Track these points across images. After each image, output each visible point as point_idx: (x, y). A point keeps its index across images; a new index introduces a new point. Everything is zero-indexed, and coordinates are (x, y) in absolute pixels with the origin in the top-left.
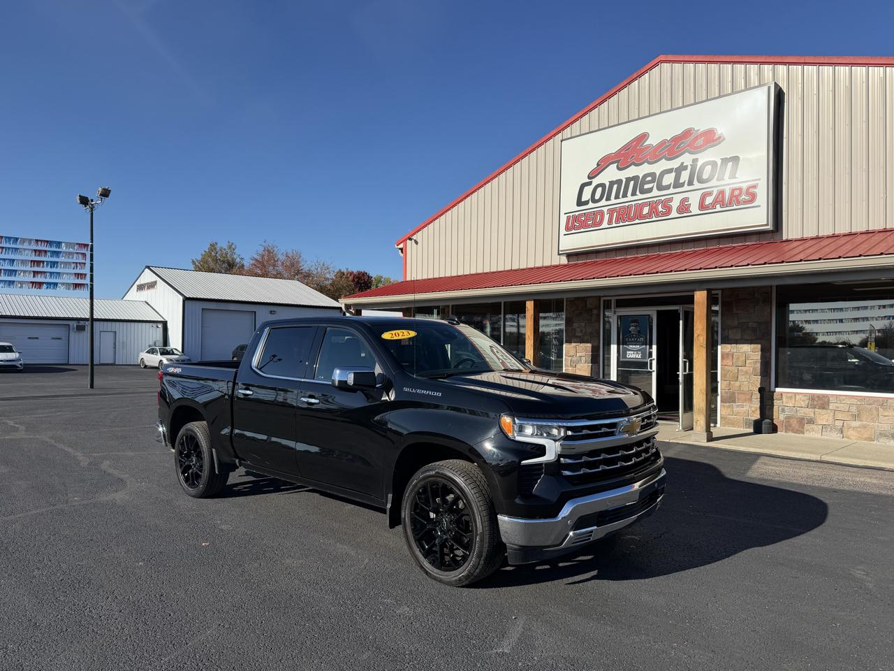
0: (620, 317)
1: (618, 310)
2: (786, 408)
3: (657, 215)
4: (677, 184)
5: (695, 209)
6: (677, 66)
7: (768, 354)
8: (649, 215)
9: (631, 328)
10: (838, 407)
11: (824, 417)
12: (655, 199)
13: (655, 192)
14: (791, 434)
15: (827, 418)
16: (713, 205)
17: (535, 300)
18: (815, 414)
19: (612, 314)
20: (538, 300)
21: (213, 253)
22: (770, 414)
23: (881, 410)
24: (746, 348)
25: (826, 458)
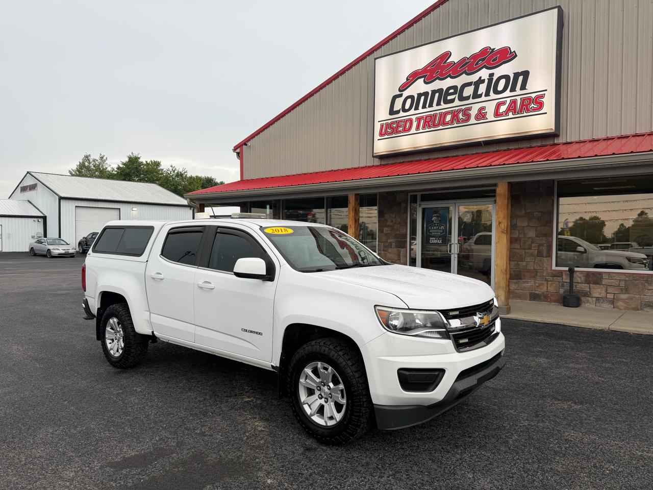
0: (424, 210)
1: (422, 203)
2: (565, 283)
3: (458, 122)
4: (476, 95)
5: (490, 116)
7: (551, 238)
8: (452, 122)
9: (434, 218)
10: (609, 283)
11: (598, 291)
12: (457, 108)
13: (457, 103)
16: (506, 113)
17: (355, 194)
18: (590, 288)
19: (418, 207)
20: (358, 194)
21: (87, 164)
22: (552, 289)
23: (646, 285)
24: (532, 234)
25: (613, 327)
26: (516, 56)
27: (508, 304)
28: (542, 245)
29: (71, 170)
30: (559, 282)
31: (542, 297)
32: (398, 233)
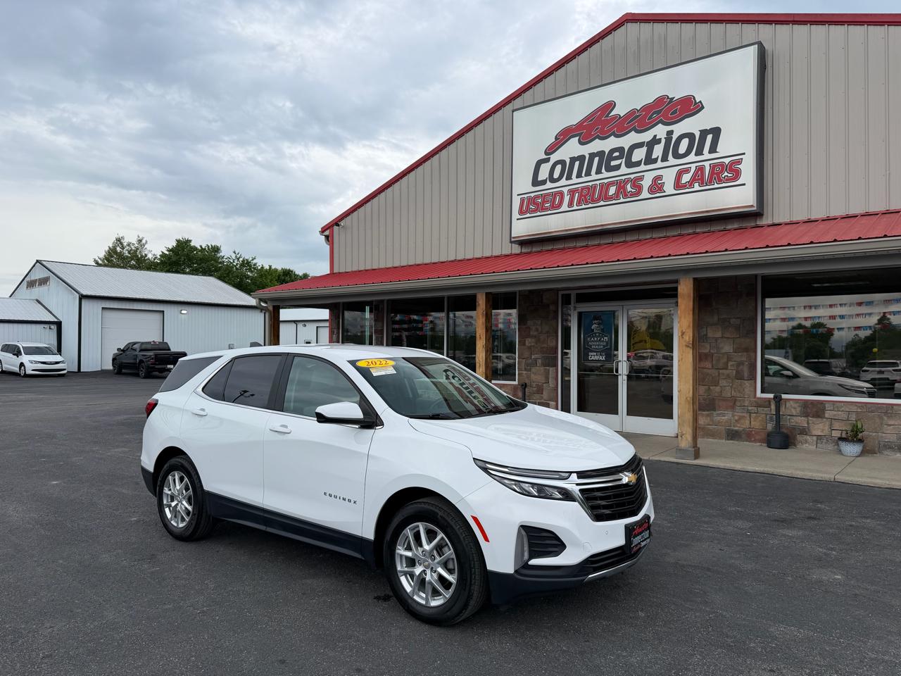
0: (580, 315)
1: (578, 305)
3: (625, 196)
4: (649, 160)
5: (669, 188)
7: (752, 354)
8: (617, 196)
9: (594, 325)
10: (835, 415)
11: (819, 428)
12: (623, 178)
13: (624, 170)
15: (821, 427)
16: (691, 183)
17: (486, 293)
18: (808, 423)
19: (572, 310)
20: (490, 293)
21: (119, 249)
22: (756, 424)
23: (885, 418)
24: (727, 348)
25: (841, 478)
26: (703, 107)
27: (696, 444)
28: (740, 364)
29: (97, 259)
30: (766, 414)
31: (743, 436)
32: (545, 346)
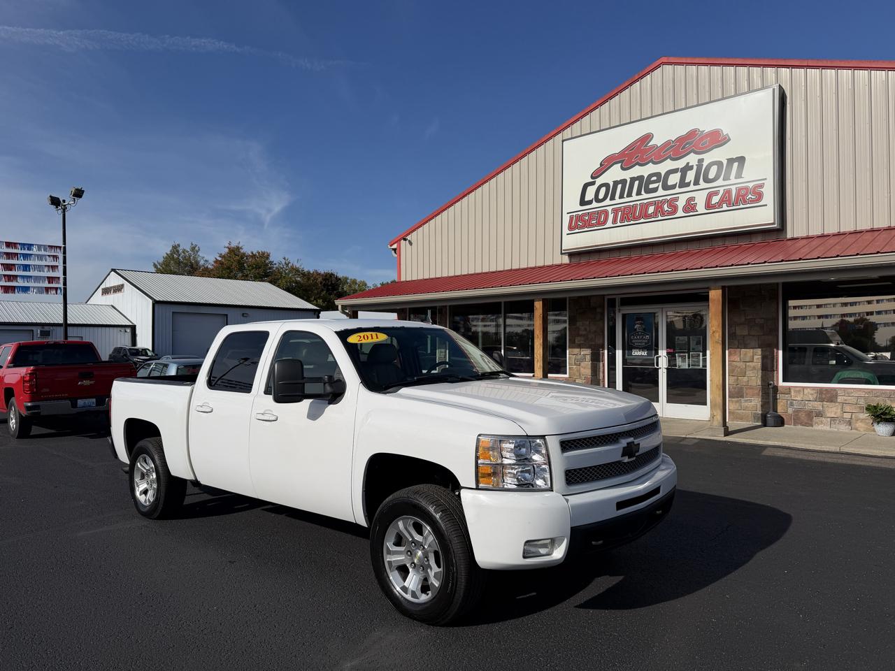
0: (624, 316)
1: (622, 308)
2: (794, 402)
3: (663, 215)
4: (683, 184)
5: (701, 208)
6: (680, 68)
8: (655, 214)
9: (637, 325)
10: (846, 400)
11: (832, 410)
12: (661, 199)
13: (661, 192)
14: (799, 427)
15: (835, 410)
16: (720, 204)
17: (543, 300)
18: (823, 407)
19: (617, 311)
20: (547, 299)
21: (175, 256)
22: (778, 408)
24: (753, 344)
25: (845, 449)
26: (729, 140)
27: (726, 424)
28: (764, 357)
29: (156, 263)
30: (788, 400)
32: (593, 343)
